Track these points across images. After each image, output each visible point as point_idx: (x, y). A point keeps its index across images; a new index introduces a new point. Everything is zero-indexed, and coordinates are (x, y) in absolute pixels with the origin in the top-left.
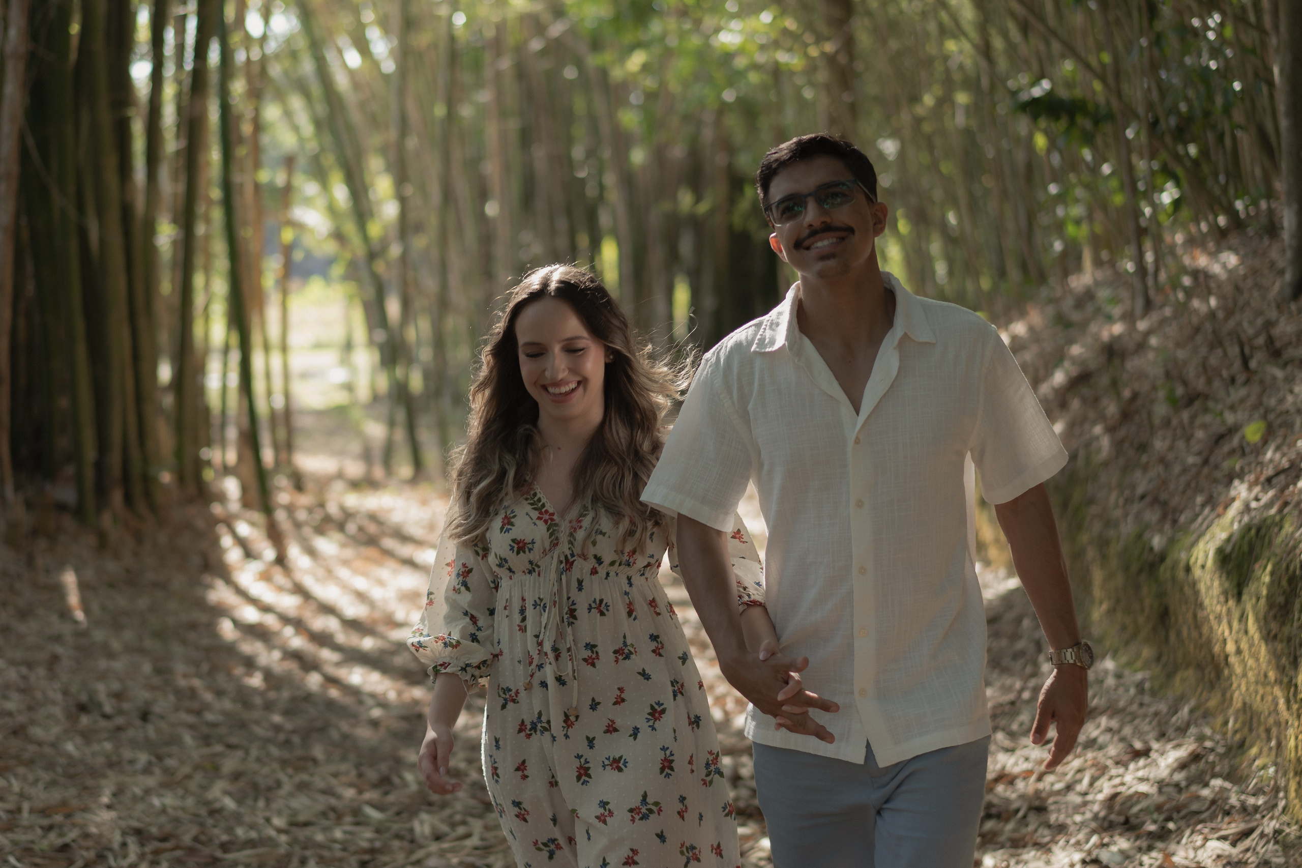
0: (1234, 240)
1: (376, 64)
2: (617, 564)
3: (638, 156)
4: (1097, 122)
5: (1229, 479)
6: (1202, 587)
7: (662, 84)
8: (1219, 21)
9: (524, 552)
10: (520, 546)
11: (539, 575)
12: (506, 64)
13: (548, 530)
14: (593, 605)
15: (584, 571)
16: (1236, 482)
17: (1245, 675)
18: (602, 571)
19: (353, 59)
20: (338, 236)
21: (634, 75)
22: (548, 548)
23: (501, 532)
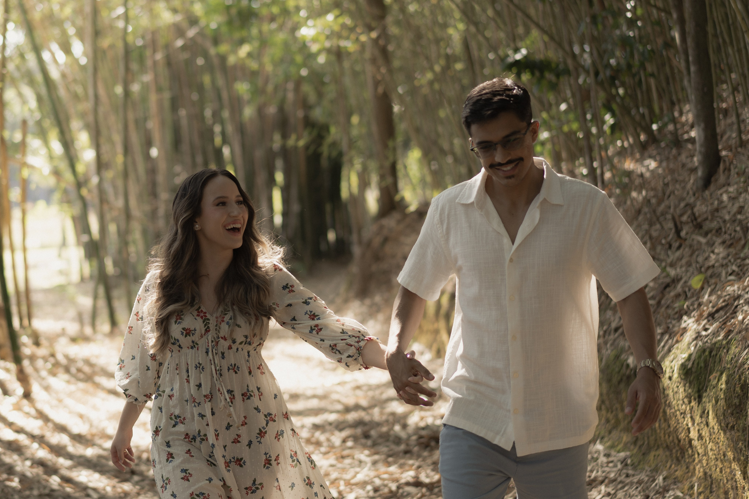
0: (652, 150)
1: (77, 61)
2: (244, 343)
3: (248, 112)
4: (558, 76)
5: (680, 315)
6: (670, 393)
7: (262, 65)
8: (633, 5)
9: (190, 336)
10: (187, 332)
11: (198, 349)
12: (159, 56)
13: (204, 322)
14: (231, 367)
15: (225, 347)
16: (685, 318)
17: (706, 454)
18: (234, 347)
19: (61, 57)
20: (56, 173)
21: (243, 59)
22: (203, 333)
23: (175, 324)
